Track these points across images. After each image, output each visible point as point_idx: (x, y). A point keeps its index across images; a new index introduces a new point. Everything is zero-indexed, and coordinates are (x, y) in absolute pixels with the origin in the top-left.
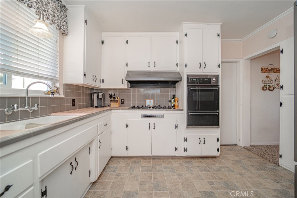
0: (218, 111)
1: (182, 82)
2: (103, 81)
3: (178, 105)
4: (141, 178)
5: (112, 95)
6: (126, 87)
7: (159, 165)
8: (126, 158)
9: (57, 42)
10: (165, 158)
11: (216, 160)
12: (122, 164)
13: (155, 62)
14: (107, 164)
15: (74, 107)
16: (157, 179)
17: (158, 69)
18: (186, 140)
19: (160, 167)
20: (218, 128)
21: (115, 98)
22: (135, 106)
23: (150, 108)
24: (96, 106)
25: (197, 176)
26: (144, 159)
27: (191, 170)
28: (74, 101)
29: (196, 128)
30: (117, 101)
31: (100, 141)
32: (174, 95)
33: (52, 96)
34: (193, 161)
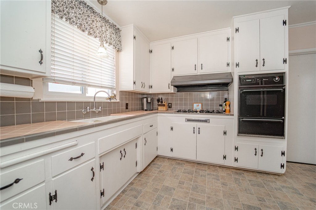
0: (283, 118)
1: (233, 83)
2: (151, 87)
3: (230, 110)
4: (181, 178)
5: (159, 99)
6: (172, 91)
7: (203, 171)
8: (171, 159)
9: (114, 58)
10: (211, 165)
11: (280, 178)
12: (166, 163)
13: (202, 64)
14: (153, 161)
15: (127, 110)
16: (197, 182)
17: (205, 71)
18: (236, 149)
19: (204, 173)
20: (283, 138)
21: (162, 102)
22: (181, 110)
23: (197, 112)
24: (146, 109)
25: (244, 189)
26: (189, 162)
27: (239, 182)
28: (127, 104)
29: (250, 136)
30: (164, 105)
31: (145, 139)
32: (226, 99)
33: (110, 101)
34: (246, 174)
